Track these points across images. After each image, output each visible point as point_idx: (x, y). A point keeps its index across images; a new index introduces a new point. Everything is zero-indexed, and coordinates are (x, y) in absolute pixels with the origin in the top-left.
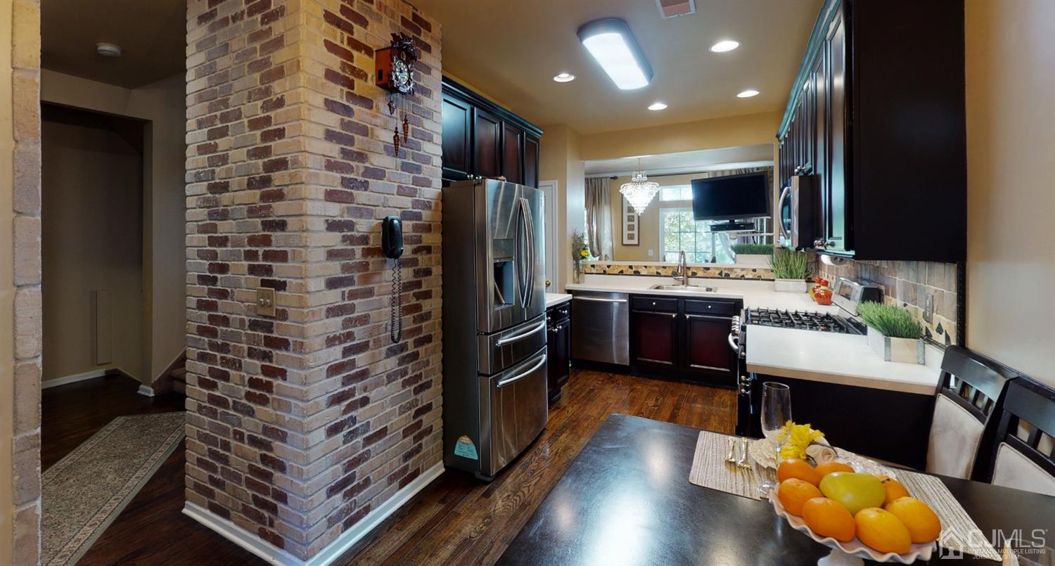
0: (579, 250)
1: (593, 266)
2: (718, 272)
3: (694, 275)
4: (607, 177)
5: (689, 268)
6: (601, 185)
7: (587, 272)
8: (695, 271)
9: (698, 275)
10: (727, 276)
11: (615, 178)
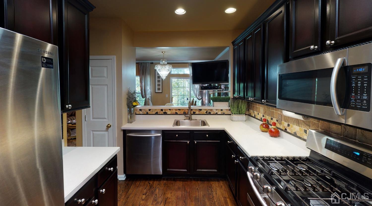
0: (131, 102)
1: (141, 110)
2: (205, 111)
3: (194, 113)
4: (148, 63)
5: (192, 110)
6: (146, 66)
7: (137, 113)
8: (195, 111)
9: (196, 113)
10: (210, 114)
11: (152, 63)
